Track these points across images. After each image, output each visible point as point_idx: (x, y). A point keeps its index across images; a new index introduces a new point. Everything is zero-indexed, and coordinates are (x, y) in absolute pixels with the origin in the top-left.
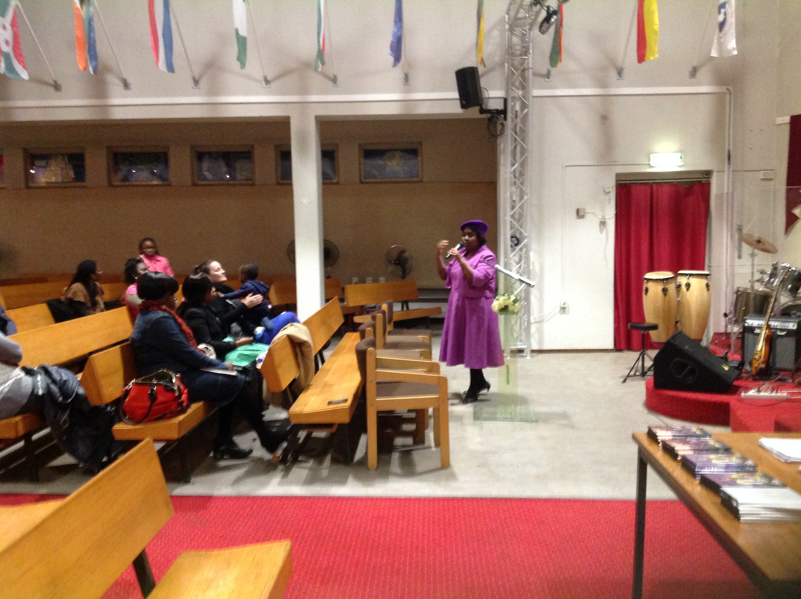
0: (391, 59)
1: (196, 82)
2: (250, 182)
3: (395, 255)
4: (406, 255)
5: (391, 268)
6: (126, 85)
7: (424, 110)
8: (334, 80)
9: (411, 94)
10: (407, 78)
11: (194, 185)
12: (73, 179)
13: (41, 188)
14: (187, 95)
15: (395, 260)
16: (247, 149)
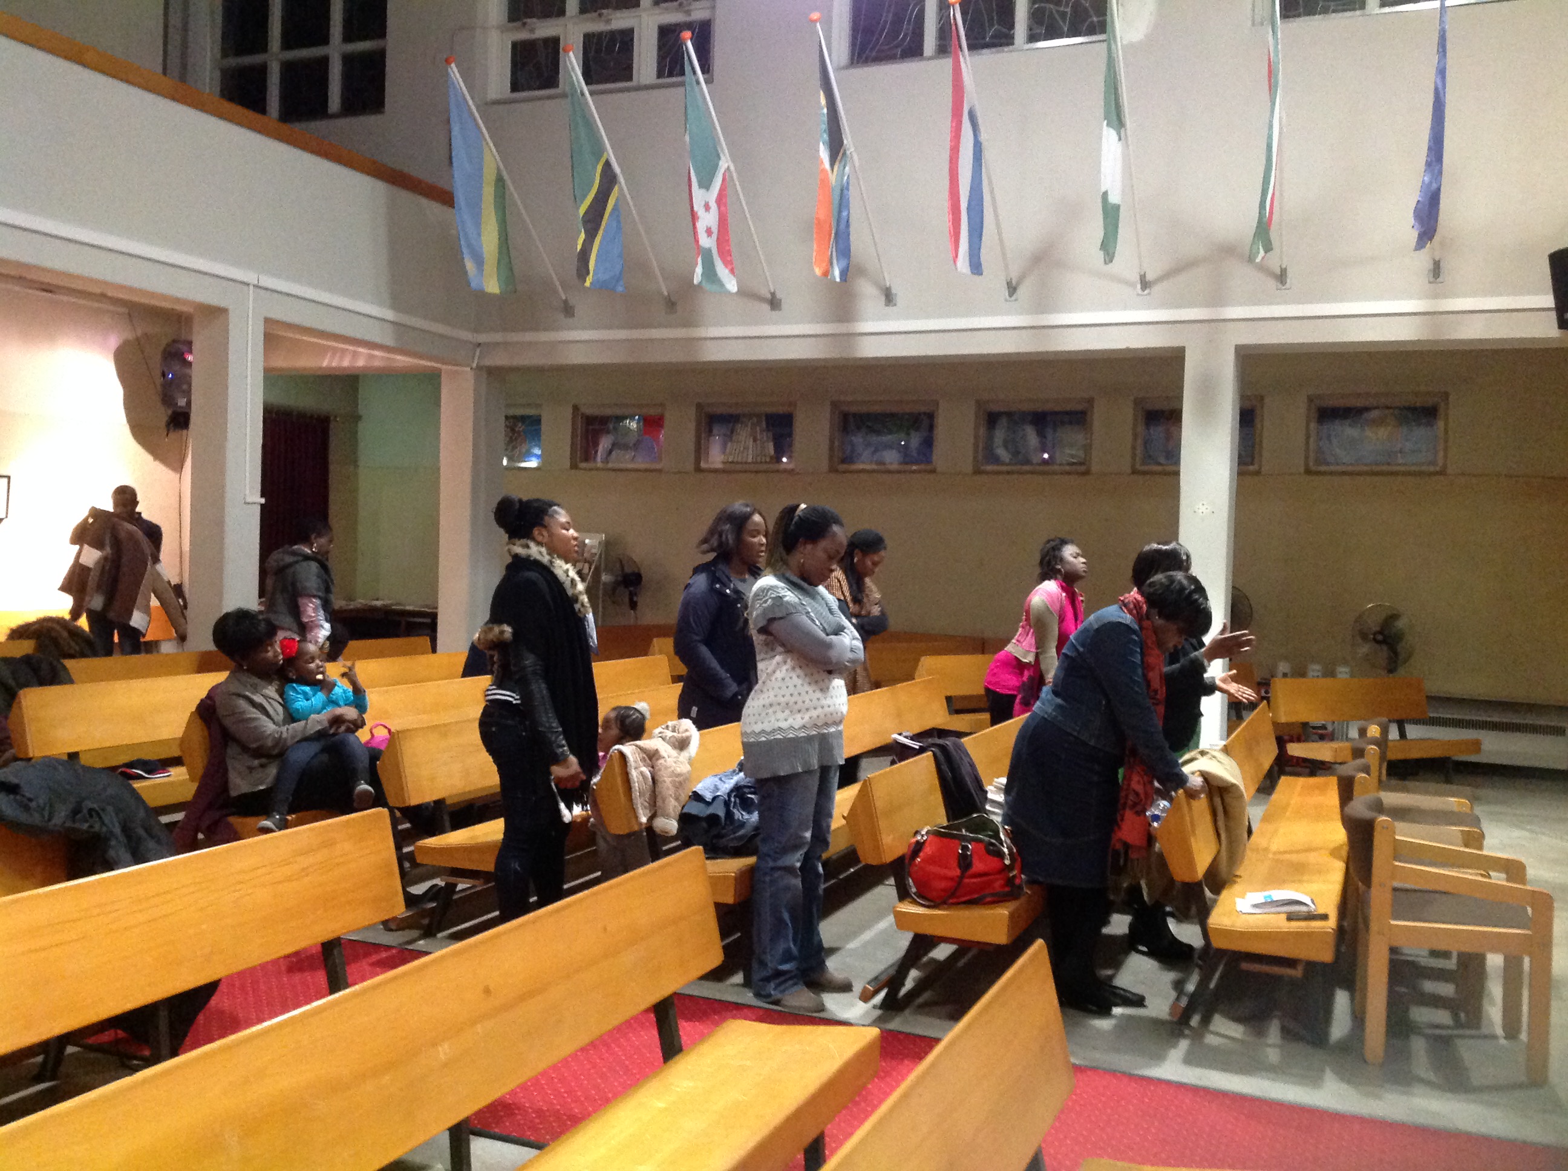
0: (1413, 235)
1: (1012, 289)
2: (1083, 468)
3: (1373, 624)
4: (1401, 624)
5: (1365, 649)
6: (889, 297)
7: (1472, 331)
8: (1281, 277)
9: (1444, 301)
10: (1436, 270)
11: (977, 472)
12: (771, 458)
13: (716, 471)
14: (994, 312)
15: (1375, 634)
16: (1079, 408)
